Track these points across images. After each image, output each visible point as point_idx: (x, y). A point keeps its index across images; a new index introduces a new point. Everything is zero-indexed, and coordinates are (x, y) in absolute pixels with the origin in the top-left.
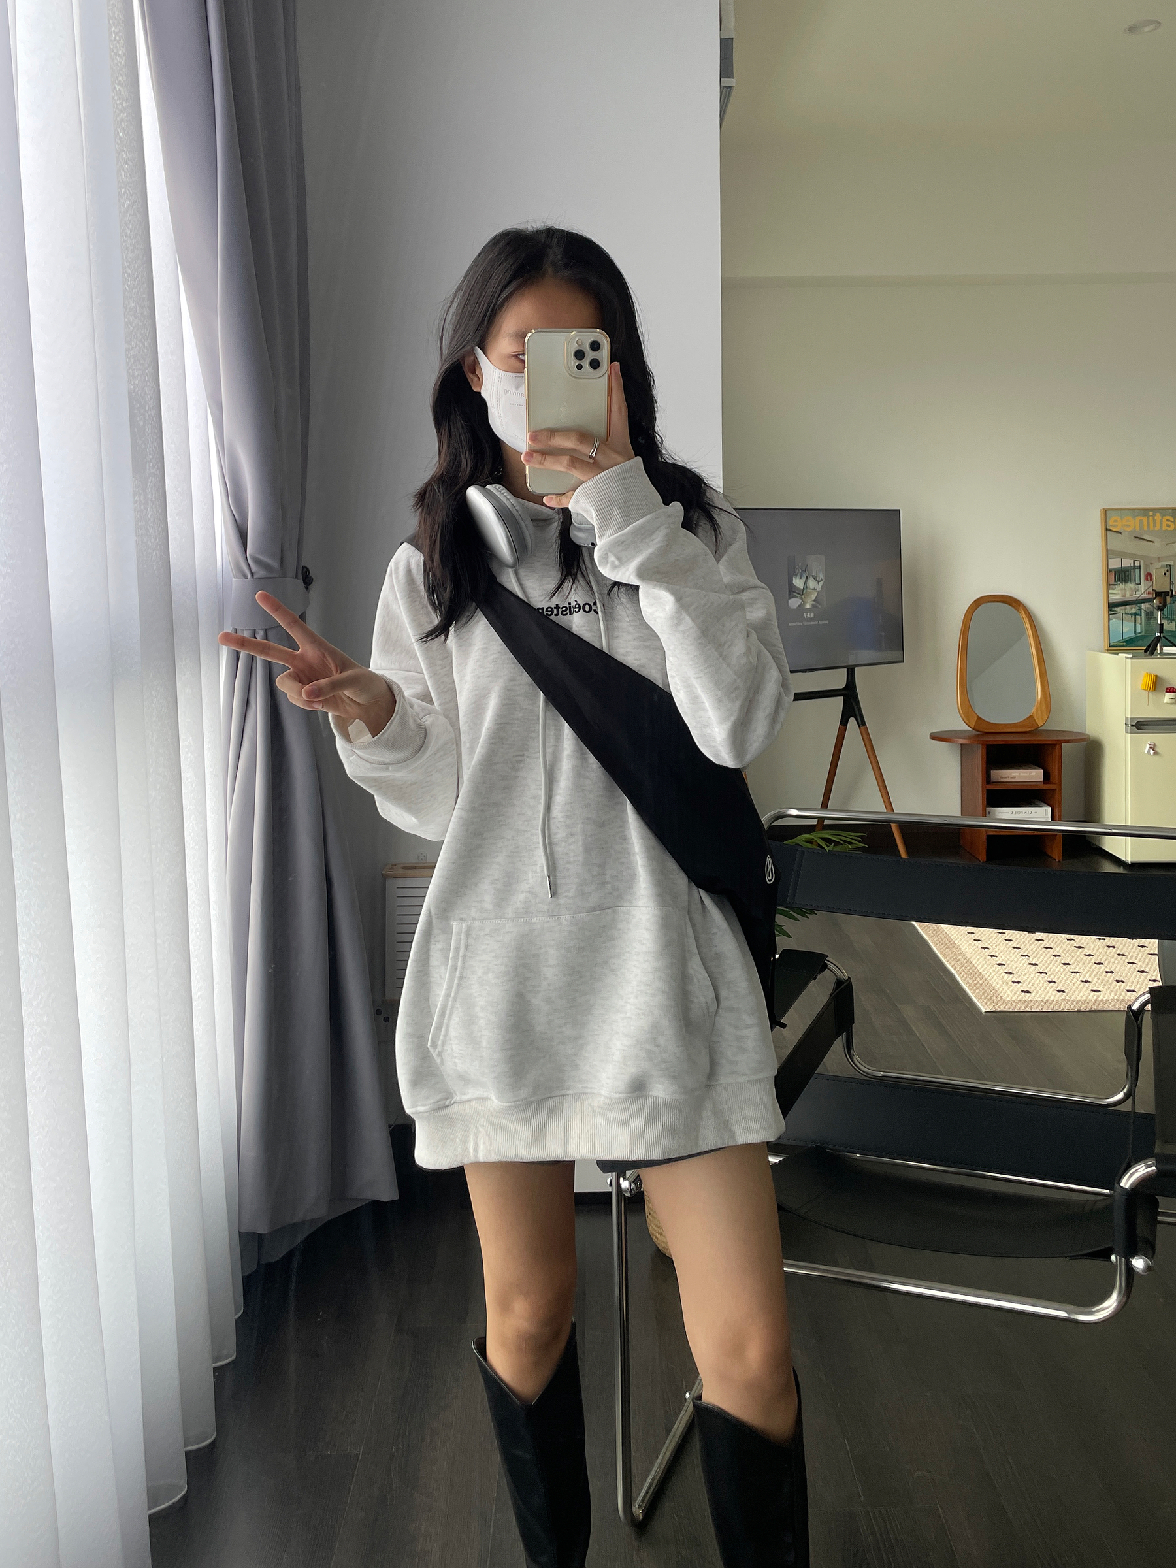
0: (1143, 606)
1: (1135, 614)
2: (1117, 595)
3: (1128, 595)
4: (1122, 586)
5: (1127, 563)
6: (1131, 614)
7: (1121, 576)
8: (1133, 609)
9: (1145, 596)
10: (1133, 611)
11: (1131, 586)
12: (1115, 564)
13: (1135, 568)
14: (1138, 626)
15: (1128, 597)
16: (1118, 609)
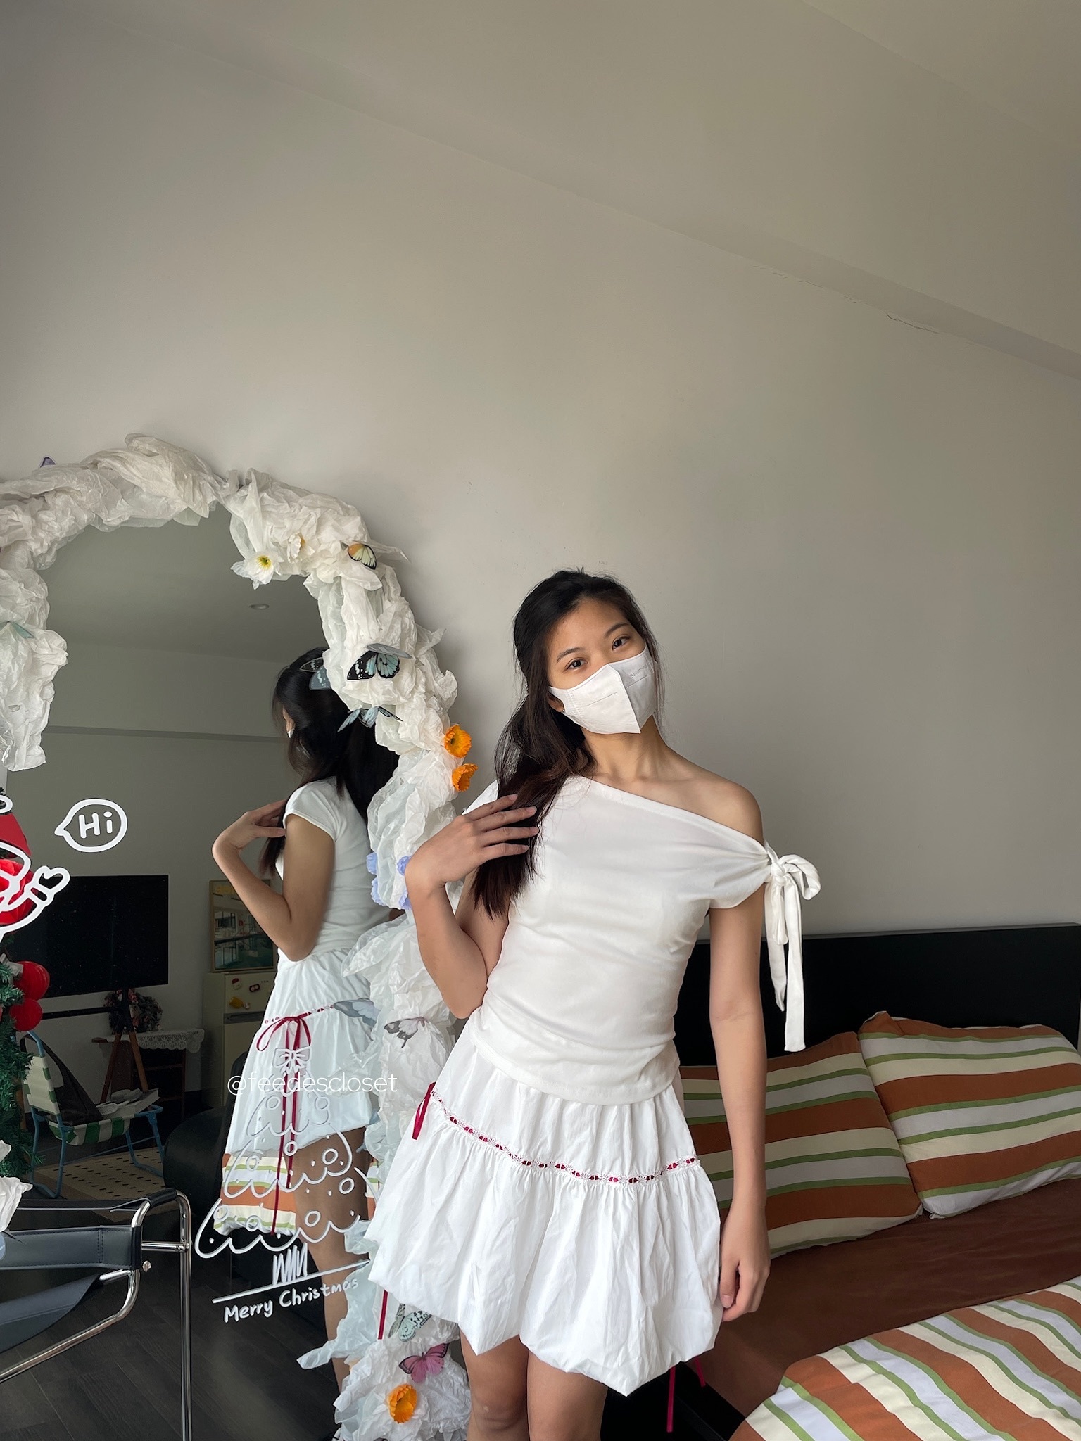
0: (237, 942)
1: (232, 948)
2: (220, 935)
3: (227, 936)
4: (224, 929)
5: (227, 915)
6: (230, 948)
8: (231, 944)
9: (238, 935)
10: (231, 946)
11: (230, 929)
12: (219, 915)
13: (232, 917)
14: (234, 955)
15: (227, 937)
16: (220, 945)
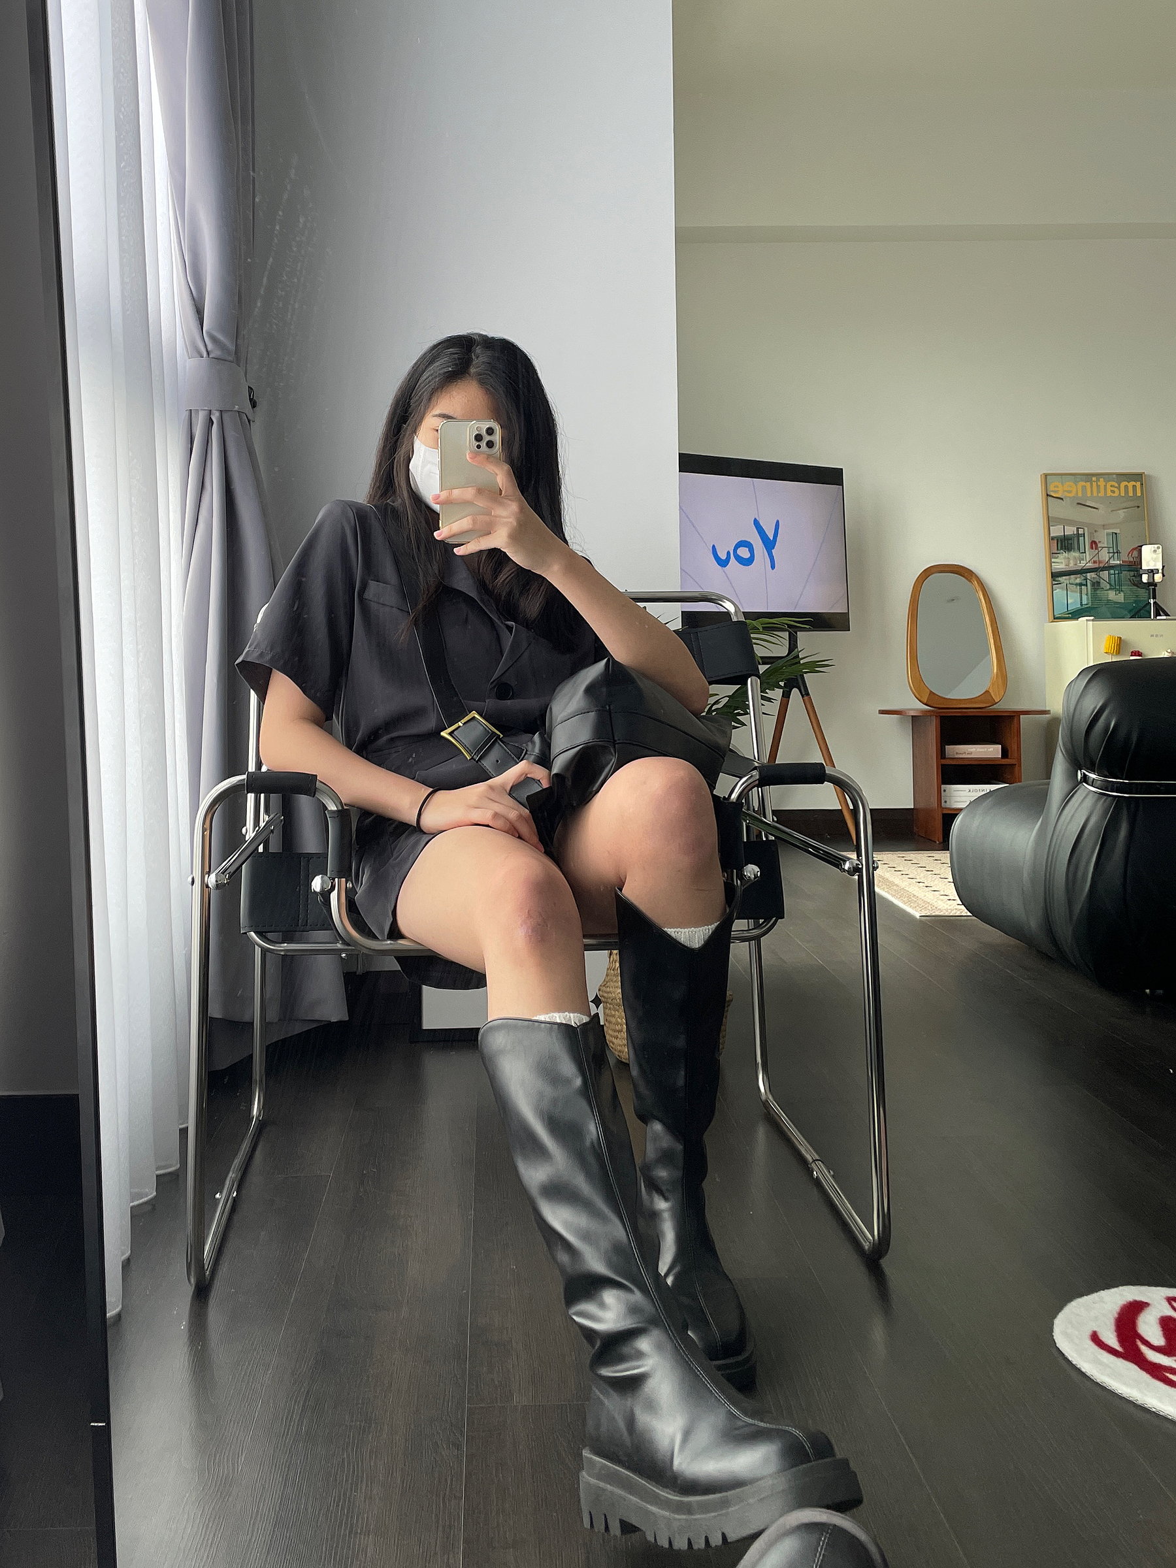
0: (1089, 575)
1: (1081, 585)
2: (1061, 564)
4: (1066, 555)
5: (1070, 531)
6: (1076, 584)
7: (1065, 544)
9: (1090, 565)
10: (1078, 581)
11: (1076, 554)
12: (1057, 531)
14: (1084, 597)
15: (1072, 566)
16: (1061, 579)
